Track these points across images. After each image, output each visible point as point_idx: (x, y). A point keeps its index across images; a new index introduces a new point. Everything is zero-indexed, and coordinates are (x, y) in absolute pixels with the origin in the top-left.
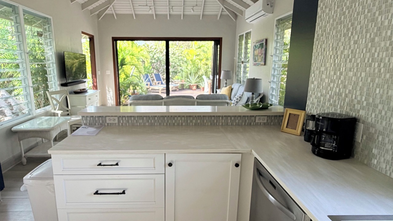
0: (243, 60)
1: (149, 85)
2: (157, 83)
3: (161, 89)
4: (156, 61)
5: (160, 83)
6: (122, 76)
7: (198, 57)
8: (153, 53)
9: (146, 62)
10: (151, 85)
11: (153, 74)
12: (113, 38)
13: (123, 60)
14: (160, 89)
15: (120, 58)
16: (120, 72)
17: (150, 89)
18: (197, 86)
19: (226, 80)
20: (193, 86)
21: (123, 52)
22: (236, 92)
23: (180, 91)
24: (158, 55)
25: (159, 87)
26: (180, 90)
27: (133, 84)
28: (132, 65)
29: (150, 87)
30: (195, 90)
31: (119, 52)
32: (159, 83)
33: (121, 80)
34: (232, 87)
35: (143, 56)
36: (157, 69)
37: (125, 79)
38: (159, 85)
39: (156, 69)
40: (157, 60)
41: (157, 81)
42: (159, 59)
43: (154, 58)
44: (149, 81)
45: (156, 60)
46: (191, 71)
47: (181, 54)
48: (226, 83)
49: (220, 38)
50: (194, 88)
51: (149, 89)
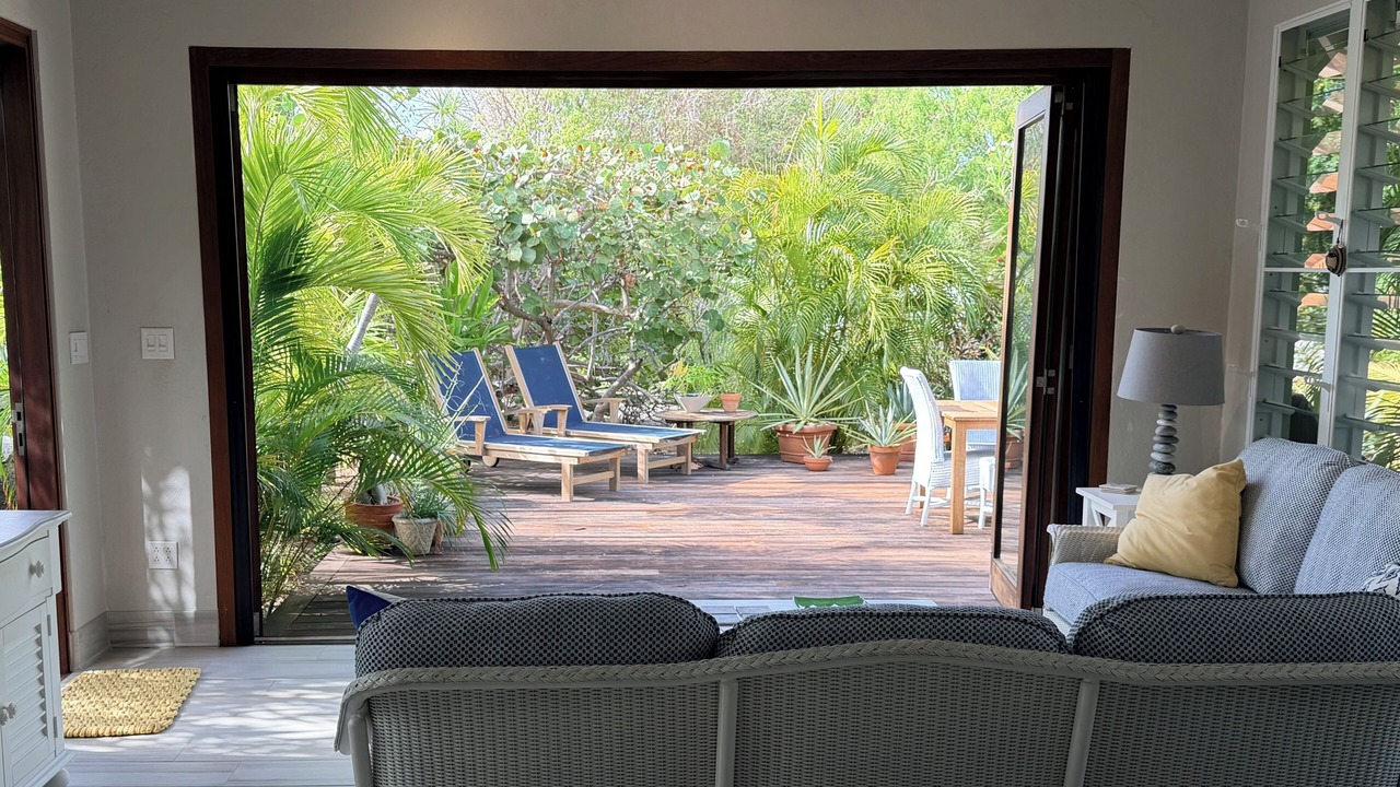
0: (1345, 238)
1: (480, 432)
2: (538, 421)
3: (575, 462)
4: (532, 256)
5: (562, 419)
6: (274, 374)
7: (841, 229)
8: (512, 198)
9: (462, 263)
10: (494, 432)
11: (509, 350)
12: (199, 56)
13: (287, 241)
14: (567, 463)
15: (261, 221)
16: (259, 334)
17: (488, 461)
18: (832, 442)
19: (1171, 412)
20: (806, 435)
21: (285, 181)
22: (1299, 525)
23: (713, 476)
24: (551, 212)
25: (559, 451)
26: (708, 466)
27: (362, 432)
28: (355, 284)
29: (486, 451)
30: (824, 469)
31: (254, 183)
32: (550, 421)
33: (269, 406)
34: (1252, 474)
35: (436, 214)
36: (538, 310)
37: (296, 393)
38: (558, 434)
39: (529, 310)
40: (538, 248)
41: (539, 401)
42: (554, 239)
43: (519, 230)
44: (482, 404)
45: (530, 243)
46: (785, 325)
47: (715, 206)
48: (1169, 438)
49: (1107, 53)
50: (818, 451)
51: (478, 458)
